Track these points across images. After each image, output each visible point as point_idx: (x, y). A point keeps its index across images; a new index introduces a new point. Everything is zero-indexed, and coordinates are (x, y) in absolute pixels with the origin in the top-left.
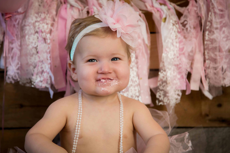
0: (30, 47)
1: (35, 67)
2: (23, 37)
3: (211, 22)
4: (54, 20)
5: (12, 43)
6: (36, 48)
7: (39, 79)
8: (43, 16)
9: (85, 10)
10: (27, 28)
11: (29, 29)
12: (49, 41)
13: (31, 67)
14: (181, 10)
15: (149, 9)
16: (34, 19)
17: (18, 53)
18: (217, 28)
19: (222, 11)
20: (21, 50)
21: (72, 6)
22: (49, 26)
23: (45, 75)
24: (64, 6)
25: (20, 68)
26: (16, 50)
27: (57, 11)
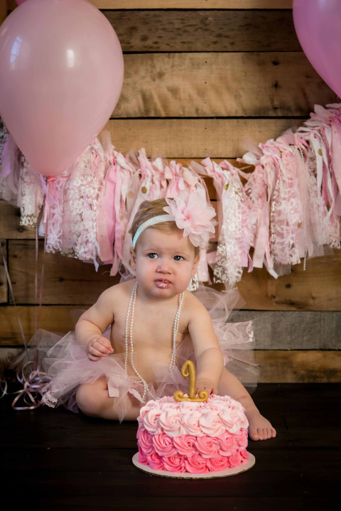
0: (74, 213)
1: (78, 236)
2: (66, 201)
3: (278, 191)
4: (102, 184)
5: (54, 209)
6: (81, 215)
7: (83, 250)
8: (89, 179)
9: (137, 174)
10: (72, 192)
11: (73, 194)
12: (95, 208)
13: (75, 236)
14: (246, 176)
15: (210, 174)
16: (80, 183)
17: (60, 219)
18: (284, 199)
19: (291, 179)
20: (63, 217)
21: (122, 168)
22: (96, 191)
23: (90, 245)
24: (114, 167)
25: (62, 237)
26: (58, 216)
27: (105, 173)
